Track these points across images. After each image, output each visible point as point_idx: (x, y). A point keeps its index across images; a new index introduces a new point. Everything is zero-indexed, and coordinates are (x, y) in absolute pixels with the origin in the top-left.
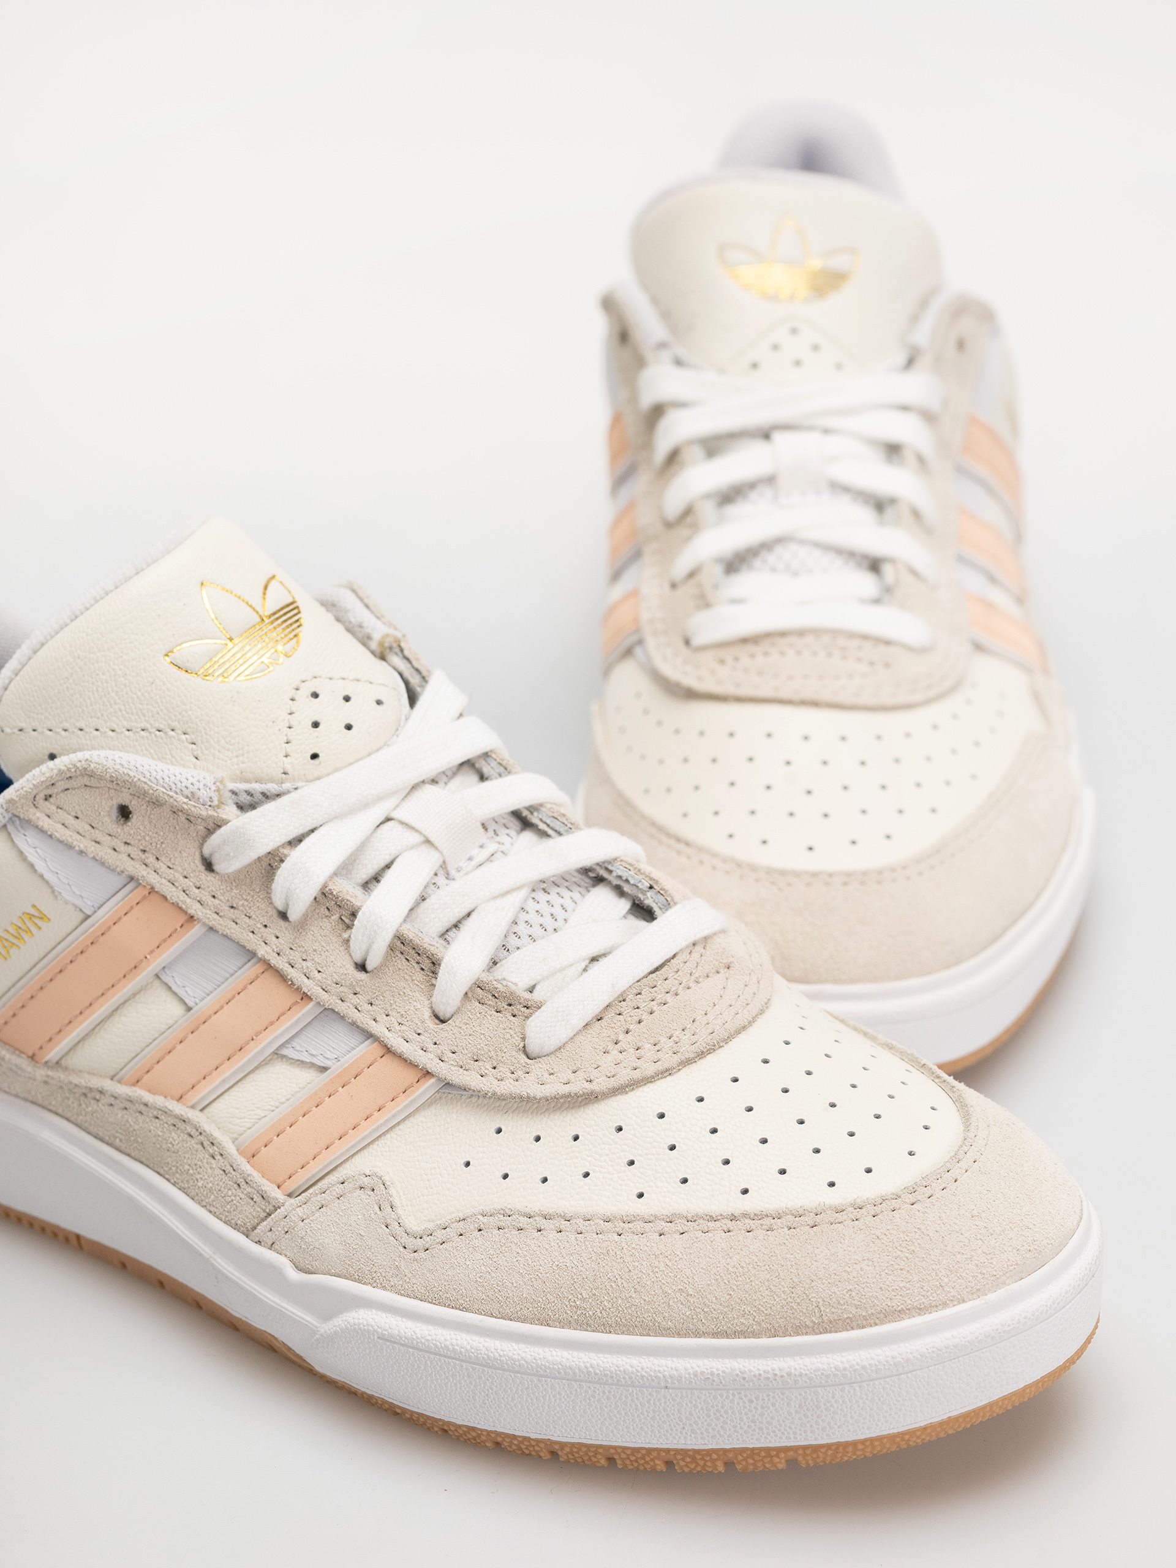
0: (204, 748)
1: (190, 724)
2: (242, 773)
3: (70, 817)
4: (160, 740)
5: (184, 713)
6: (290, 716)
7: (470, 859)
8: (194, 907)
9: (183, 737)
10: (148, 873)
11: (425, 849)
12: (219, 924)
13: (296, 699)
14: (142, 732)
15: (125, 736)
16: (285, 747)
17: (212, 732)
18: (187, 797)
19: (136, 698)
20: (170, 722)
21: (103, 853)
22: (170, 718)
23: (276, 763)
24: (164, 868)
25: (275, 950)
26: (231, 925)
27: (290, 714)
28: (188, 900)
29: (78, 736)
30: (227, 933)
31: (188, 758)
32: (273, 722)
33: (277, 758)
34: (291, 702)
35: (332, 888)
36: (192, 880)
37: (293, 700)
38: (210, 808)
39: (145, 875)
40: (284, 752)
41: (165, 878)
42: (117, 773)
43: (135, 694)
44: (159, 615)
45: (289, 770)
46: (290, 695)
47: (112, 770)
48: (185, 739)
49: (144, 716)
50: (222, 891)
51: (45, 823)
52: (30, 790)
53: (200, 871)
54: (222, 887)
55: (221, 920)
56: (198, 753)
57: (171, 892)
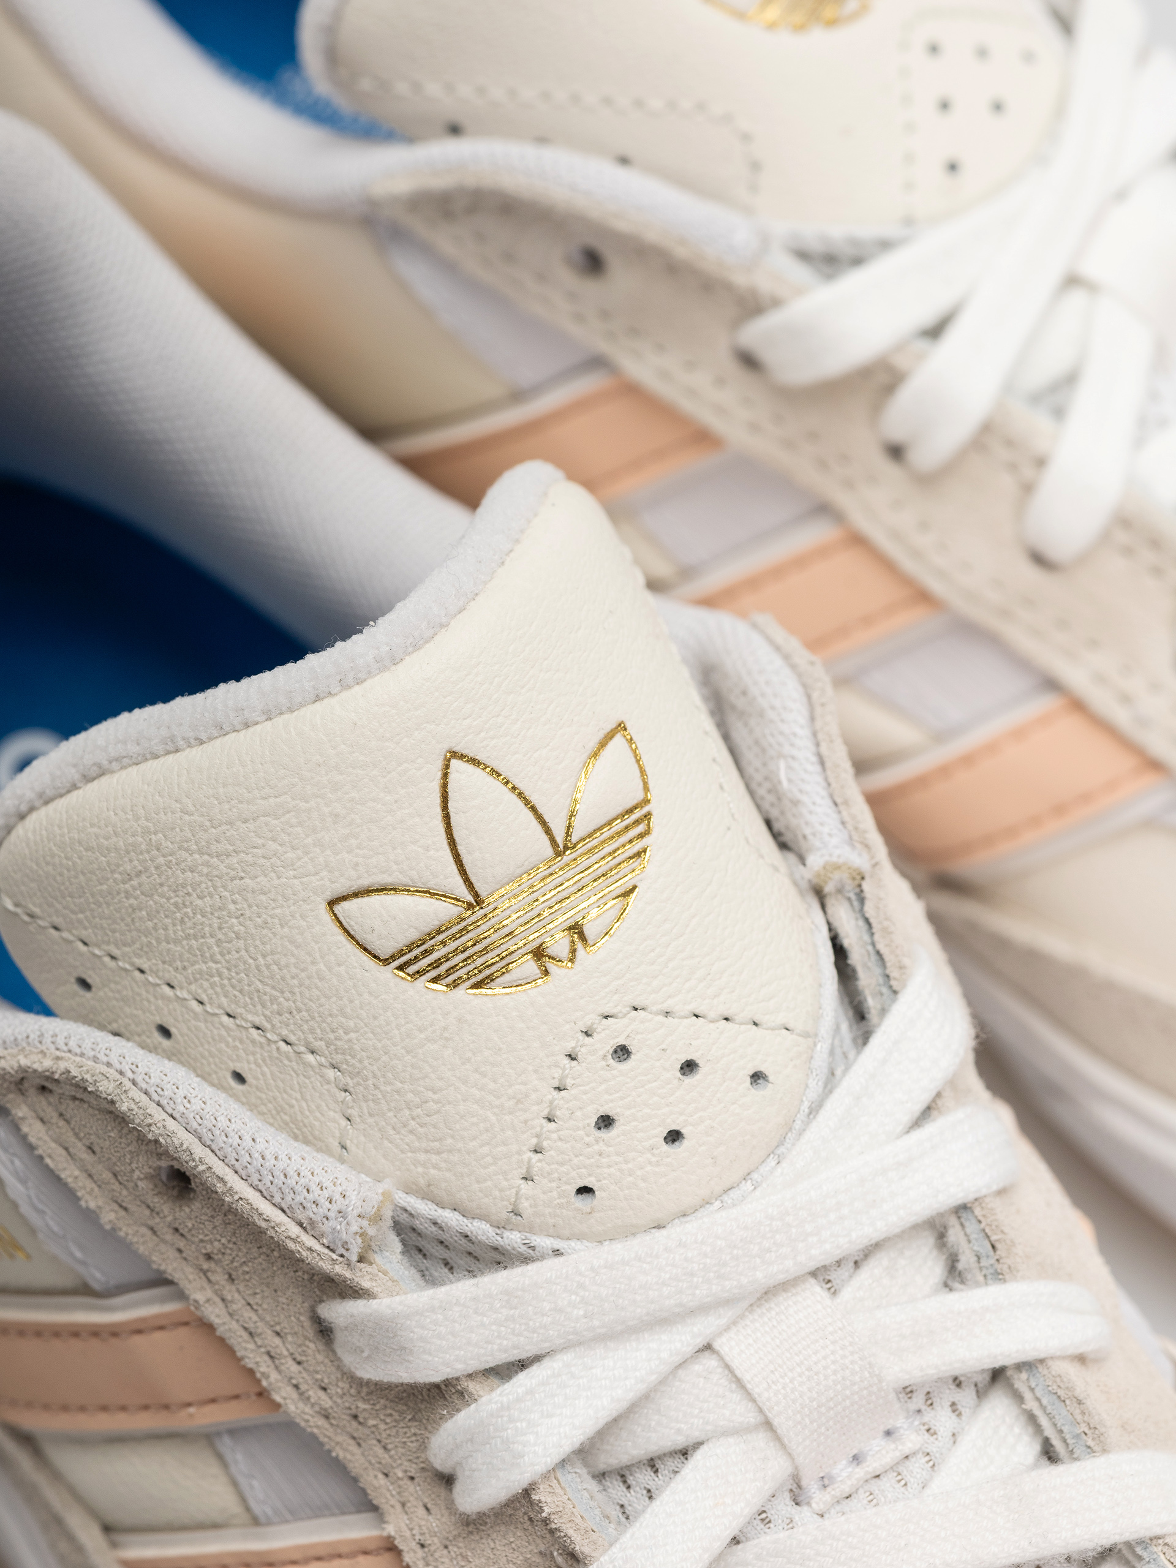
0: (366, 1111)
1: (348, 1057)
2: (429, 1185)
3: (79, 1144)
4: (286, 1062)
5: (341, 1031)
6: (555, 1093)
7: (856, 1459)
8: (284, 1394)
9: (331, 1074)
10: (208, 1301)
11: (761, 1439)
12: (326, 1436)
13: (579, 1057)
14: (253, 1031)
15: (221, 1024)
16: (530, 1160)
17: (389, 1088)
18: (301, 1224)
19: (253, 966)
20: (310, 1038)
21: (130, 1231)
22: (312, 1031)
23: (501, 1190)
24: (240, 1305)
25: (417, 1537)
26: (348, 1444)
27: (559, 1089)
28: (274, 1376)
29: (133, 979)
30: (338, 1456)
31: (332, 1113)
32: (519, 1101)
33: (506, 1180)
34: (567, 1061)
35: (543, 1499)
36: (289, 1347)
37: (572, 1057)
38: (341, 1259)
39: (201, 1302)
40: (524, 1171)
41: (238, 1321)
42: (169, 1140)
43: (255, 960)
44: (337, 816)
45: (525, 1206)
46: (569, 1046)
47: (162, 1130)
48: (333, 1079)
49: (264, 1006)
50: (339, 1390)
51: (34, 1130)
52: (13, 1072)
53: (306, 1338)
54: (340, 1384)
55: (331, 1430)
56: (353, 1113)
57: (246, 1349)
